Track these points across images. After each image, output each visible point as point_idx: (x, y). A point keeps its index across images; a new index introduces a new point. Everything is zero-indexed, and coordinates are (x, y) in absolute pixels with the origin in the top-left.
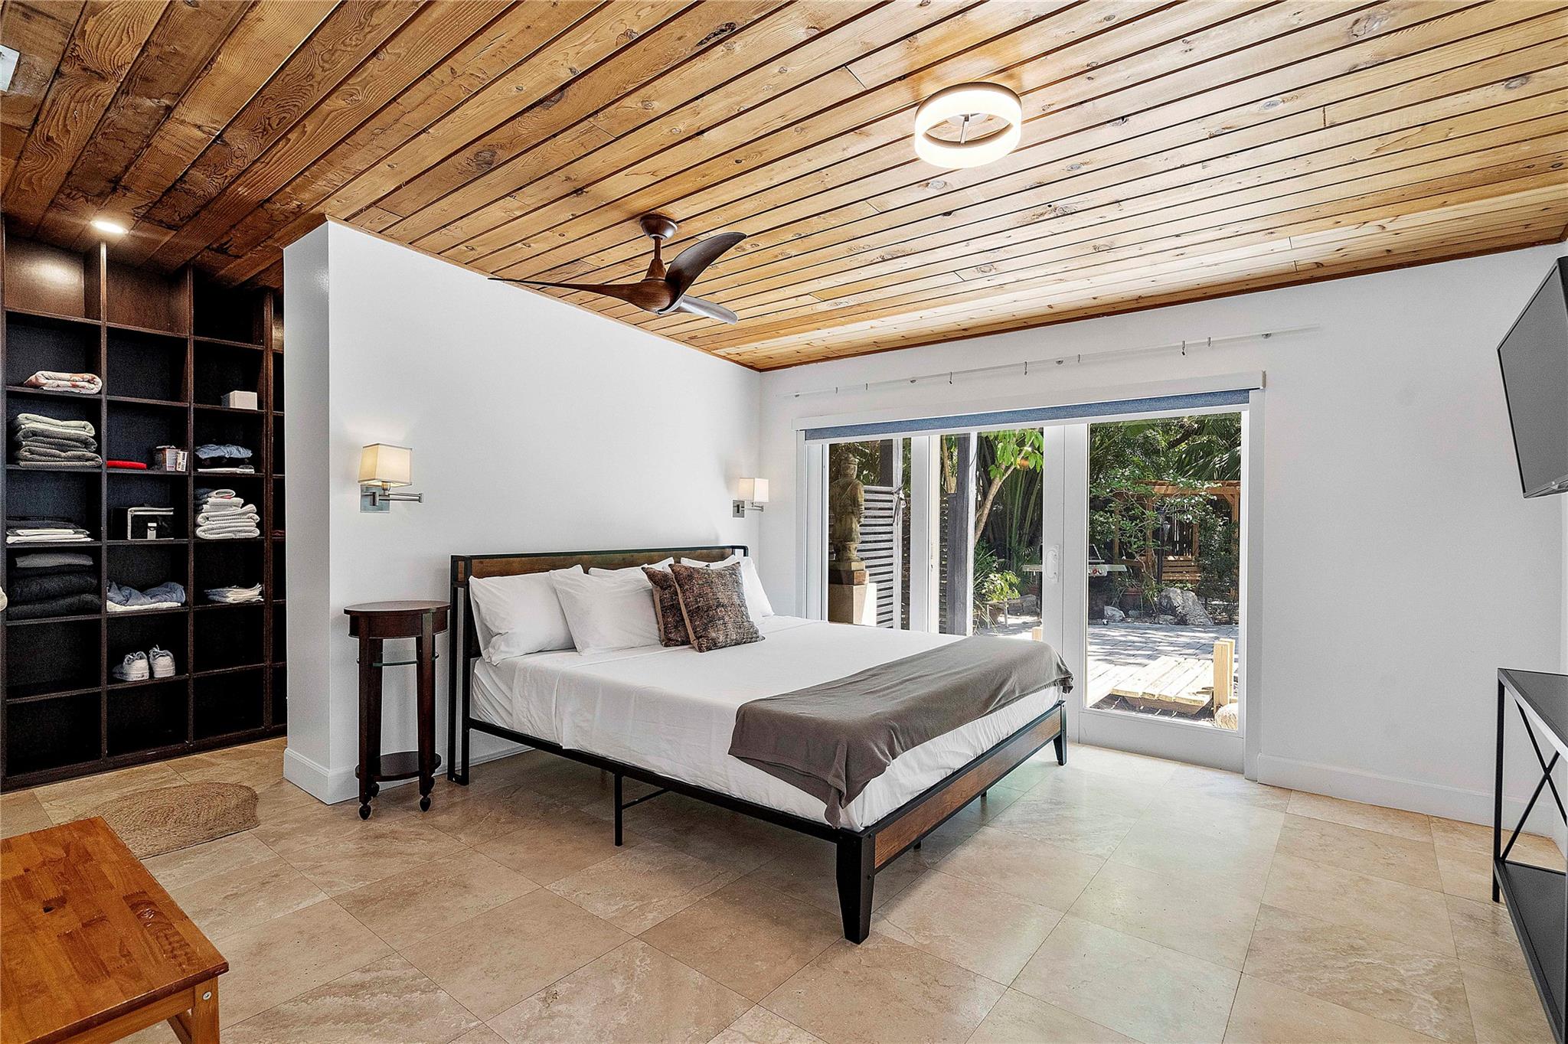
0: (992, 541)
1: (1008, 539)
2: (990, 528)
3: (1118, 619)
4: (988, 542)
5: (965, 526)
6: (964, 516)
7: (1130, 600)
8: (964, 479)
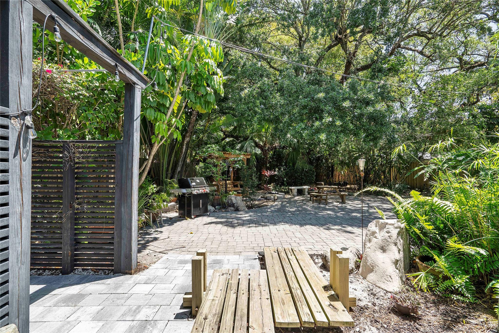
0: (153, 176)
1: (161, 176)
2: (152, 170)
3: (212, 211)
4: (152, 177)
5: (130, 167)
6: (130, 158)
7: (216, 202)
8: (129, 130)
